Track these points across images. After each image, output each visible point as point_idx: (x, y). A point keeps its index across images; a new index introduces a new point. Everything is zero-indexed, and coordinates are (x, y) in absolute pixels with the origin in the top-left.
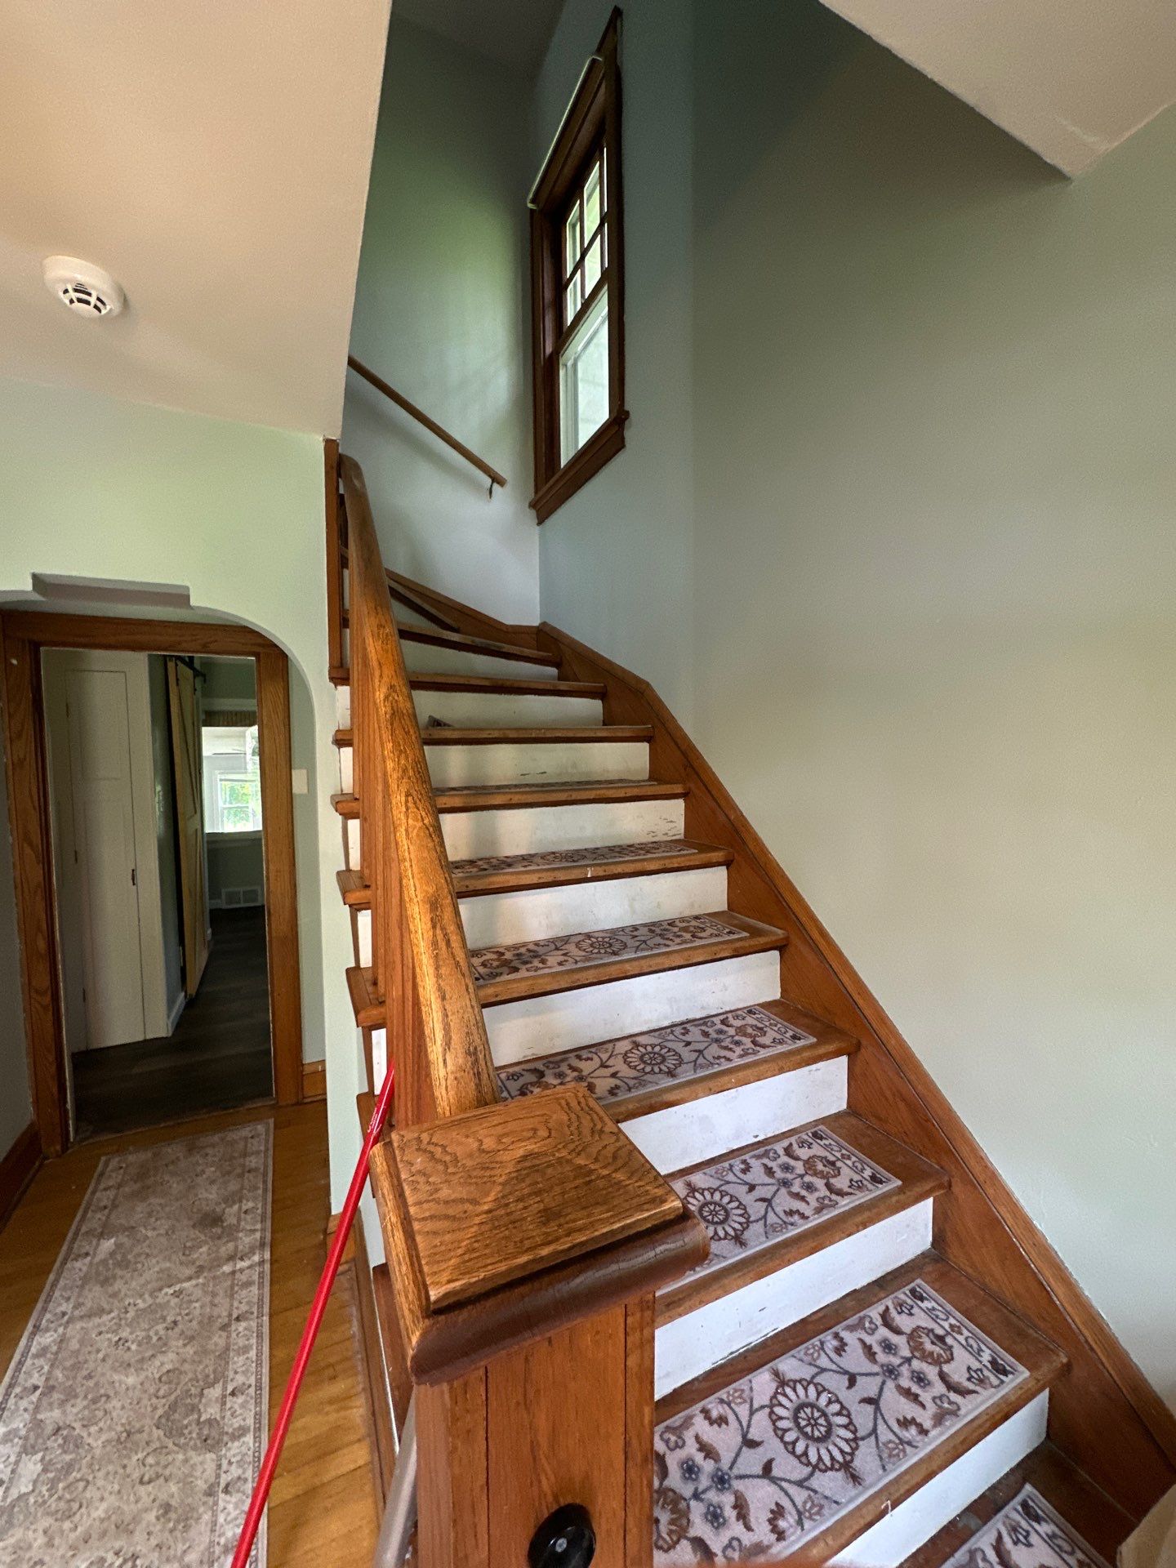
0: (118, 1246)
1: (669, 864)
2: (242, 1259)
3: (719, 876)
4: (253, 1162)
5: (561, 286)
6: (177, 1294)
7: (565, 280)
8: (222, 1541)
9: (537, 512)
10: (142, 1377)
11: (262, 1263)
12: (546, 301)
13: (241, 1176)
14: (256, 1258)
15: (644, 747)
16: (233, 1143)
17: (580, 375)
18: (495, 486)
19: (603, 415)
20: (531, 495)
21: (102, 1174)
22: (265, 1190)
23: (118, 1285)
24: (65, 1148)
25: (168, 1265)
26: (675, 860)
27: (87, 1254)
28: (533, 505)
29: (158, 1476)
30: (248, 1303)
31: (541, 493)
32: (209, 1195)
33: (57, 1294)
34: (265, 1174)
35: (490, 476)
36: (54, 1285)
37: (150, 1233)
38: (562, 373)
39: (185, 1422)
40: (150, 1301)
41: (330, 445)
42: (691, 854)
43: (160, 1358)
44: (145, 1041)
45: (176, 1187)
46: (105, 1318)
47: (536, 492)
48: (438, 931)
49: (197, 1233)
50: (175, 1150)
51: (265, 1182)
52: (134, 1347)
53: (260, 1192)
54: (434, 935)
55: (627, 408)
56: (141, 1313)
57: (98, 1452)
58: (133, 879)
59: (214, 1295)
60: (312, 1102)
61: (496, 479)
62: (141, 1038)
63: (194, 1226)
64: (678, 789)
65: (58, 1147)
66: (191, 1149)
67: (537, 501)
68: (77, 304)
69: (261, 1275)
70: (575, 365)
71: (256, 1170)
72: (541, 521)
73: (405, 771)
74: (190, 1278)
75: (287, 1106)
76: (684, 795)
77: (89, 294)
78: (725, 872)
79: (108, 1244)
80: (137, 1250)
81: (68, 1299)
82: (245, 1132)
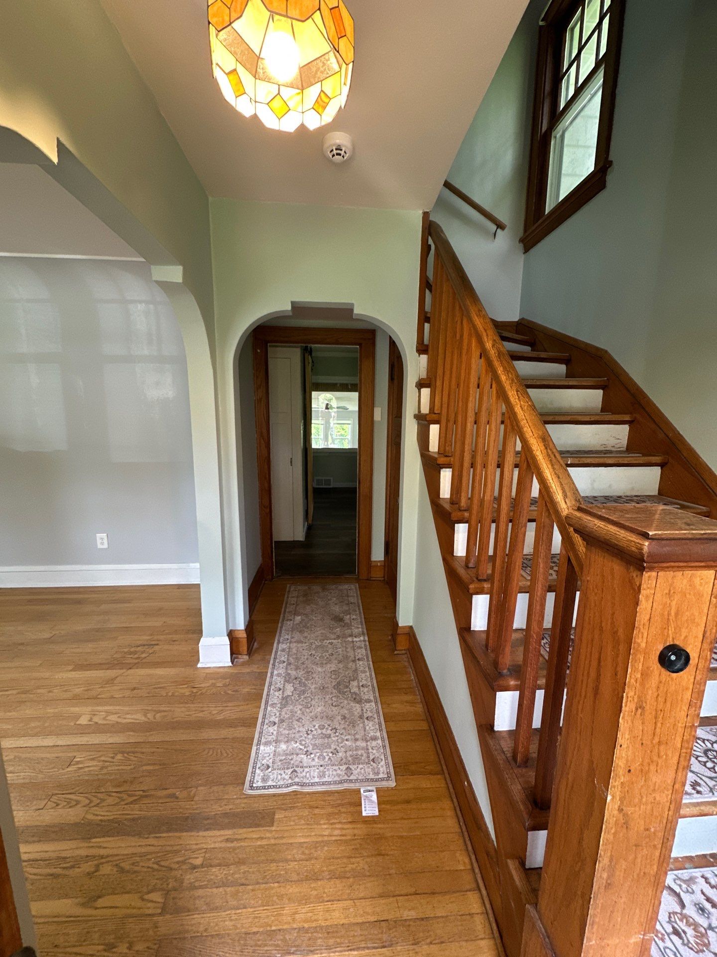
0: (303, 620)
1: (621, 461)
2: (355, 637)
3: (656, 471)
4: (352, 600)
5: (558, 77)
6: (330, 643)
7: (561, 74)
8: (370, 736)
9: (524, 244)
10: (324, 670)
11: (364, 641)
12: (546, 92)
13: (347, 604)
14: (362, 638)
15: (600, 392)
16: (341, 590)
17: (566, 142)
18: (499, 230)
19: (589, 166)
20: (521, 233)
21: (289, 591)
22: (360, 613)
23: (306, 634)
24: (272, 578)
25: (324, 631)
26: (626, 459)
27: (291, 620)
28: (521, 241)
29: (338, 706)
30: (362, 655)
31: (528, 233)
32: (337, 609)
33: (283, 632)
34: (359, 606)
35: (496, 225)
36: (281, 627)
37: (314, 618)
38: (552, 143)
39: (345, 690)
40: (320, 644)
41: (426, 215)
42: (636, 457)
43: (329, 666)
44: (294, 541)
45: (321, 603)
46: (303, 645)
47: (525, 231)
48: (549, 451)
49: (333, 622)
50: (316, 588)
51: (359, 609)
52: (318, 658)
53: (358, 612)
54: (547, 452)
55: (610, 158)
56: (317, 647)
57: (313, 690)
58: (291, 462)
59: (346, 648)
60: (374, 580)
61: (500, 226)
62: (292, 540)
63: (332, 619)
64: (627, 418)
65: (270, 577)
66: (324, 589)
67: (525, 238)
68: (336, 157)
69: (365, 645)
70: (563, 136)
71: (354, 603)
72: (526, 250)
73: (513, 380)
74: (335, 639)
75: (363, 579)
76: (629, 422)
77: (341, 150)
78: (660, 471)
79: (298, 618)
80: (310, 623)
81: (288, 634)
82: (346, 587)
